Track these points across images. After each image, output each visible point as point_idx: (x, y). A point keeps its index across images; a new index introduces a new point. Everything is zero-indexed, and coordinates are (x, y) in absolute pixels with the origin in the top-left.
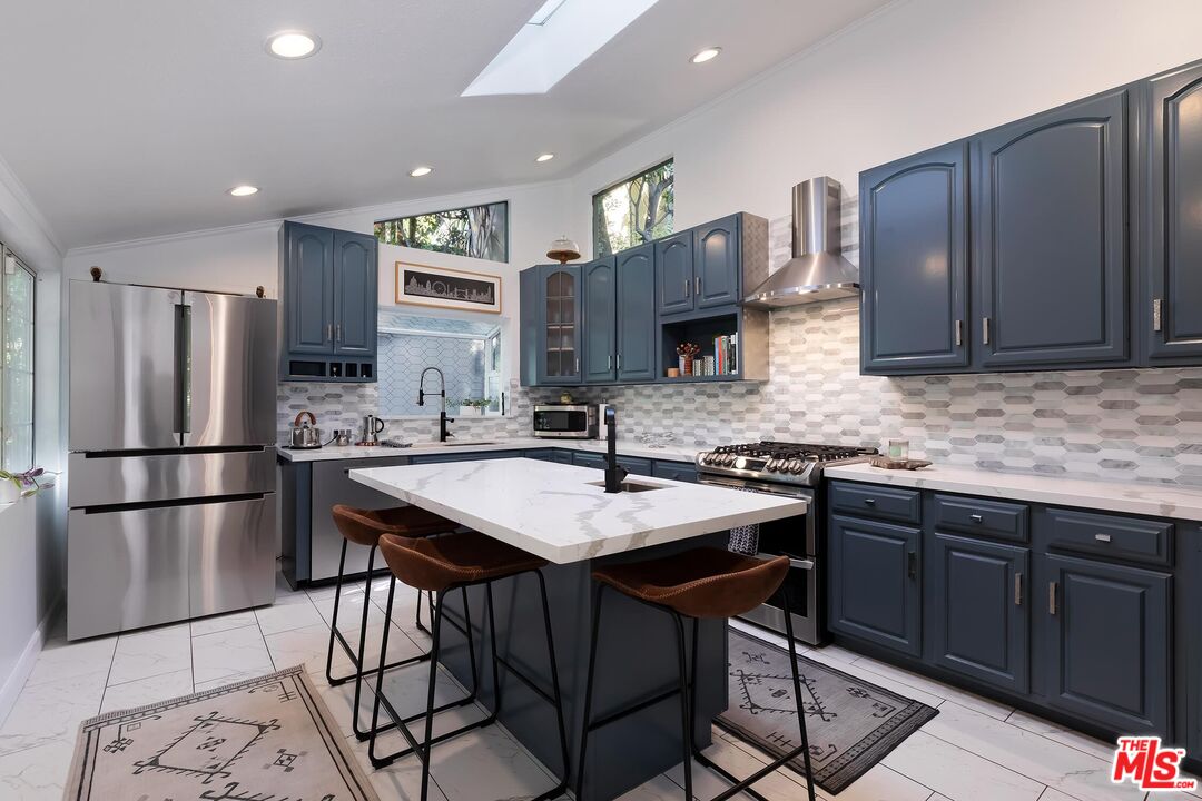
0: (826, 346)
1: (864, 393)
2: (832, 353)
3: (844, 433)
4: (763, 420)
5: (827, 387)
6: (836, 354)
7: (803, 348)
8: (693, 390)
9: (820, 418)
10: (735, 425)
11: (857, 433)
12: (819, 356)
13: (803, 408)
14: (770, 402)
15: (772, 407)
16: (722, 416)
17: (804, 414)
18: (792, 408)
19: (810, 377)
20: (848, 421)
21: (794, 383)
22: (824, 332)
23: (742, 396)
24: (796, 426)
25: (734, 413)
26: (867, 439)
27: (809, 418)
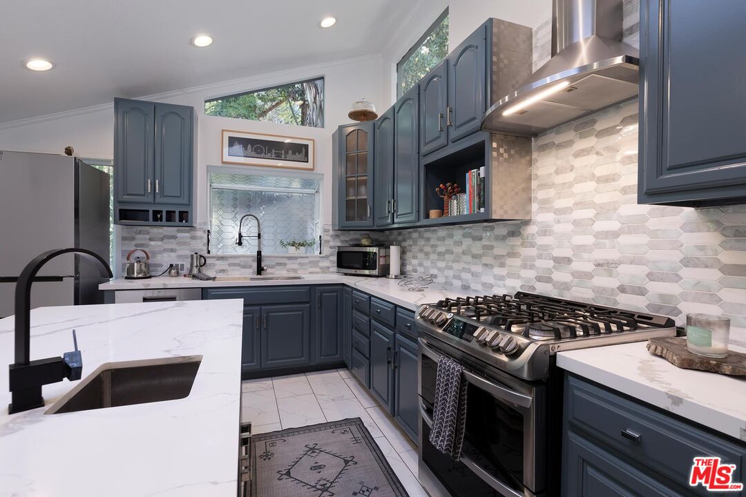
0: (600, 171)
1: (653, 234)
2: (607, 179)
3: (622, 289)
4: (524, 266)
5: (601, 226)
6: (614, 180)
7: (570, 177)
8: (461, 232)
9: (589, 267)
10: (497, 271)
11: (641, 292)
12: (591, 185)
13: (567, 253)
14: (532, 245)
15: (532, 252)
16: (485, 260)
17: (569, 260)
18: (557, 253)
19: (580, 214)
20: (629, 273)
21: (559, 222)
22: (598, 153)
23: (504, 238)
24: (560, 276)
25: (496, 257)
26: (658, 302)
27: (576, 266)
